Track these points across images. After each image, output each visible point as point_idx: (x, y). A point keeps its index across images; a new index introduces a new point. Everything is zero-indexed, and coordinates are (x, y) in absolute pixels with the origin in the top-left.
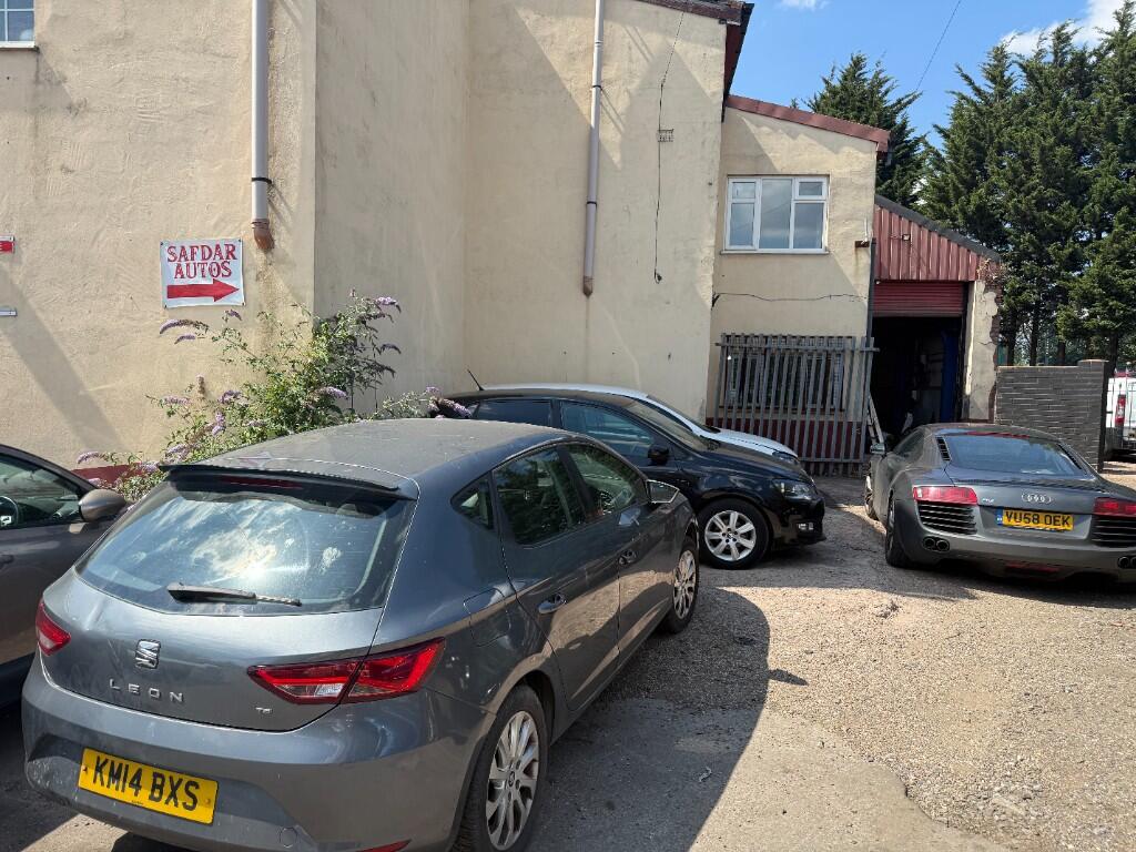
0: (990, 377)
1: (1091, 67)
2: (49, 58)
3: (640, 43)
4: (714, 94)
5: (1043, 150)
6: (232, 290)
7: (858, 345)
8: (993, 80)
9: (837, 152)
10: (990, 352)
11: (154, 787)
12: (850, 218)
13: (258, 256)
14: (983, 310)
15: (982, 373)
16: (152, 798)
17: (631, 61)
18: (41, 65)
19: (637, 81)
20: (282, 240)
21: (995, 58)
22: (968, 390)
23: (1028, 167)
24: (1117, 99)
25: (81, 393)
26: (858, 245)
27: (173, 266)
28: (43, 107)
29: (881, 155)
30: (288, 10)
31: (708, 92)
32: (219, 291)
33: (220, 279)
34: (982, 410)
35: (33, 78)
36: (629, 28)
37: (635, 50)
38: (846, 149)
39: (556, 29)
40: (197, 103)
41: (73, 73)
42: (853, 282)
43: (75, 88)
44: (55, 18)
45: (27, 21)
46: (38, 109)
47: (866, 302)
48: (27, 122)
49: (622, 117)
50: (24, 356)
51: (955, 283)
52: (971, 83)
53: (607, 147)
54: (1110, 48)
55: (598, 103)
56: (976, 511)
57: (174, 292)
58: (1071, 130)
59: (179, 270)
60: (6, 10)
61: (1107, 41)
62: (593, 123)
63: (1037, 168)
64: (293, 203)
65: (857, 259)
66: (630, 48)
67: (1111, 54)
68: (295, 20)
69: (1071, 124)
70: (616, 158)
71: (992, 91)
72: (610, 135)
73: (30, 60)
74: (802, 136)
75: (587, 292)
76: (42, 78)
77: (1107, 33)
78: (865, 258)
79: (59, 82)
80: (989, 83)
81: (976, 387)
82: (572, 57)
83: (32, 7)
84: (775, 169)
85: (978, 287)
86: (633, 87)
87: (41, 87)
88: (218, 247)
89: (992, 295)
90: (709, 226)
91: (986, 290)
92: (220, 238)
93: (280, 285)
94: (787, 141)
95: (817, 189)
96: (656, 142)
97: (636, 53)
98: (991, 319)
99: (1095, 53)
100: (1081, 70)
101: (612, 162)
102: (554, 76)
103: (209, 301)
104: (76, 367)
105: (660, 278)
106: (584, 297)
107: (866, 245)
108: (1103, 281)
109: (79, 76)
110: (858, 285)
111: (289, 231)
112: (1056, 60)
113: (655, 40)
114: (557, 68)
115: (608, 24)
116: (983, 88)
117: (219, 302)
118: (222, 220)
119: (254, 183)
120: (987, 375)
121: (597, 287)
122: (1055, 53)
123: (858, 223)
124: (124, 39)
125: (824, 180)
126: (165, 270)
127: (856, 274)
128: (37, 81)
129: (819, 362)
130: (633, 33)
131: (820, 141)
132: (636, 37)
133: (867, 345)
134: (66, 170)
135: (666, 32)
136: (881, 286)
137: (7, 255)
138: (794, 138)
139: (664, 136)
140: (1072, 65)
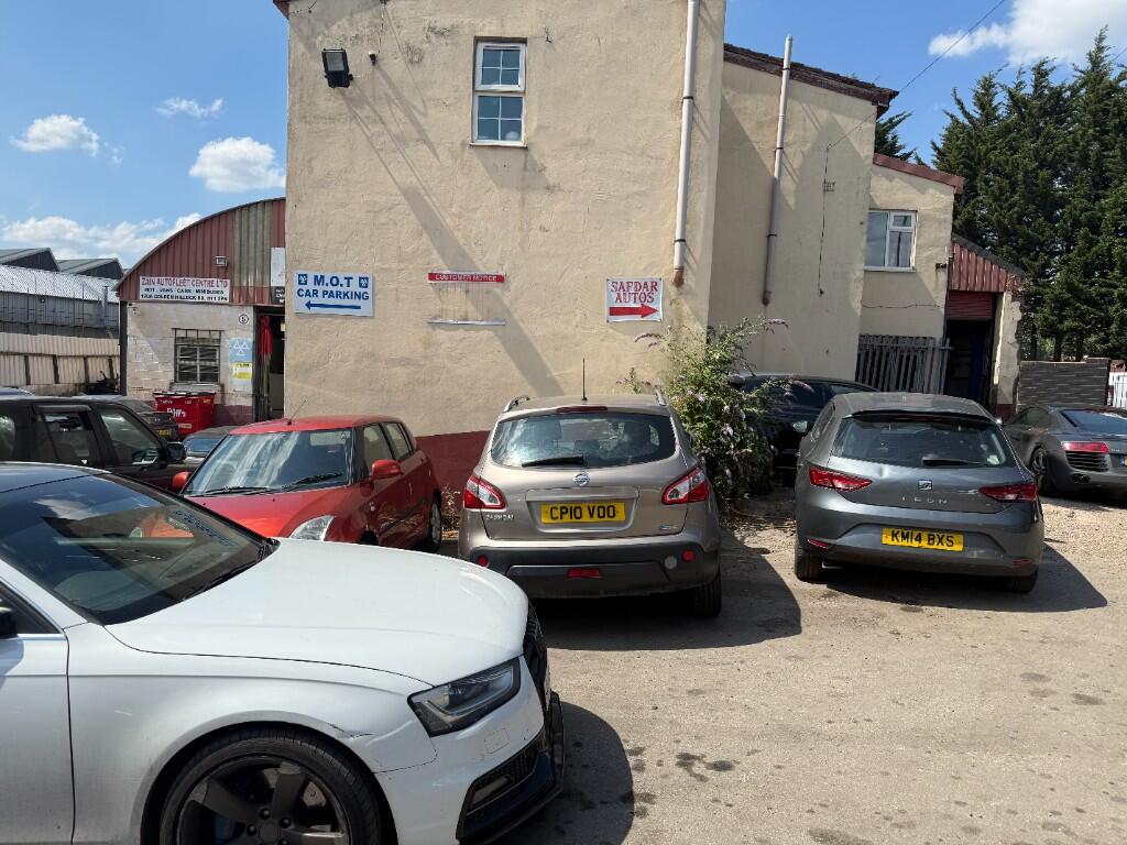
0: (1014, 370)
1: (1065, 101)
2: (535, 154)
3: (812, 116)
4: (867, 157)
5: (1026, 173)
6: (654, 311)
7: (937, 345)
8: (982, 107)
9: (923, 193)
10: (1015, 351)
11: (929, 539)
12: (933, 245)
13: (673, 290)
14: (1009, 315)
15: (1008, 366)
16: (929, 544)
17: (805, 130)
18: (529, 158)
19: (809, 145)
20: (689, 280)
21: (983, 87)
22: (996, 381)
23: (1013, 186)
24: (1091, 131)
25: (548, 376)
26: (938, 266)
27: (615, 295)
28: (529, 186)
29: (957, 197)
30: (702, 132)
31: (862, 155)
32: (645, 311)
33: (646, 303)
34: (1007, 395)
35: (523, 166)
36: (804, 105)
37: (808, 121)
38: (931, 191)
39: (748, 103)
40: (636, 188)
41: (551, 165)
42: (934, 295)
43: (551, 176)
44: (540, 127)
45: (517, 128)
46: (525, 187)
47: (943, 310)
48: (518, 196)
49: (798, 172)
50: (509, 352)
51: (989, 293)
52: (962, 108)
53: (785, 193)
54: (1082, 86)
55: (781, 163)
56: (1107, 457)
57: (614, 311)
58: (1050, 156)
59: (619, 298)
60: (500, 119)
61: (1080, 78)
62: (776, 175)
63: (1020, 189)
64: (697, 256)
65: (937, 277)
66: (805, 120)
67: (1083, 91)
68: (705, 136)
69: (1050, 150)
70: (792, 202)
71: (977, 116)
72: (788, 185)
73: (521, 155)
74: (897, 180)
75: (765, 302)
76: (529, 167)
77: (1081, 71)
78: (943, 276)
79: (540, 171)
80: (977, 110)
81: (1002, 378)
82: (760, 125)
83: (520, 117)
84: (875, 204)
85: (1006, 298)
86: (805, 149)
87: (527, 174)
88: (646, 283)
89: (1017, 304)
90: (860, 254)
91: (1013, 300)
92: (649, 277)
93: (686, 308)
94: (885, 183)
95: (906, 221)
96: (822, 192)
97: (809, 125)
98: (1016, 324)
99: (1070, 88)
100: (1057, 104)
101: (788, 205)
102: (746, 139)
103: (638, 318)
104: (545, 359)
105: (822, 292)
106: (762, 306)
107: (944, 266)
108: (1071, 287)
109: (555, 168)
110: (937, 298)
111: (694, 274)
112: (1035, 92)
113: (823, 114)
114: (748, 133)
115: (789, 101)
116: (972, 113)
117: (645, 319)
118: (649, 265)
119: (677, 243)
120: (1011, 369)
121: (772, 299)
122: (1036, 86)
123: (939, 249)
124: (587, 144)
125: (913, 215)
126: (609, 297)
127: (936, 288)
128: (525, 169)
129: (908, 358)
130: (807, 108)
131: (911, 184)
132: (810, 113)
133: (944, 344)
134: (542, 228)
135: (832, 109)
136: (952, 294)
137: (500, 284)
138: (891, 180)
139: (828, 187)
140: (1050, 98)
